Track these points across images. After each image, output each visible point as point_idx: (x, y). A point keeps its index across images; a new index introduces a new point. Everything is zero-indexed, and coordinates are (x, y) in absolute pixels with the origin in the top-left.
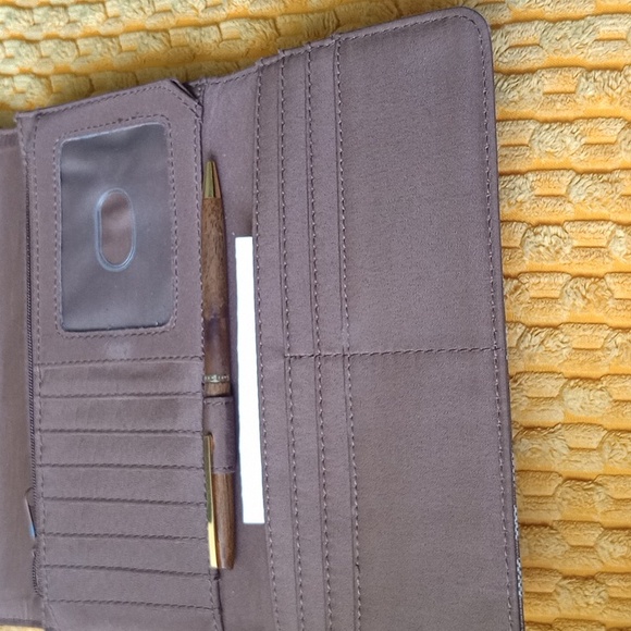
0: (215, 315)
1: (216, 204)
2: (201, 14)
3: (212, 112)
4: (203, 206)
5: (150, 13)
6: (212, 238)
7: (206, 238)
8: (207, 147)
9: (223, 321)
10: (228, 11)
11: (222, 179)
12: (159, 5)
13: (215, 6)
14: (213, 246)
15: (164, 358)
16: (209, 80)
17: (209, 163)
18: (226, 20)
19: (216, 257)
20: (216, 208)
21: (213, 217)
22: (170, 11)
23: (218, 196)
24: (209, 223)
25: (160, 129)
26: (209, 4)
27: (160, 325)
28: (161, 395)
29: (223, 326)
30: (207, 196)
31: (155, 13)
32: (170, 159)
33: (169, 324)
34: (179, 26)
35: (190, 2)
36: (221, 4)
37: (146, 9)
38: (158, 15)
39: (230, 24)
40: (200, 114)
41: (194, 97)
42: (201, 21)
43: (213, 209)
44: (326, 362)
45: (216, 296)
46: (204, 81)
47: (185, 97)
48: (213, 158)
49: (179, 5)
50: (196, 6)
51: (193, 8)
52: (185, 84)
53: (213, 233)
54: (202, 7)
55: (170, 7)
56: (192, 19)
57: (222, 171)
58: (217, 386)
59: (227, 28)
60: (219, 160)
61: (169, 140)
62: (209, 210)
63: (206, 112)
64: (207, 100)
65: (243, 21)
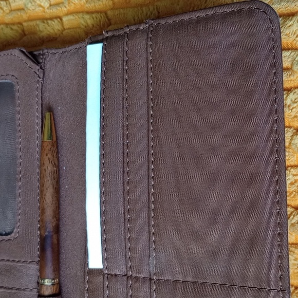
0: (49, 232)
1: (53, 145)
2: (47, 10)
3: (51, 75)
4: (42, 146)
5: (8, 11)
6: (48, 172)
7: (43, 172)
8: (46, 101)
9: (55, 236)
10: (68, 8)
11: (57, 125)
12: (14, 5)
13: (57, 4)
14: (49, 178)
15: (8, 260)
16: (49, 51)
17: (48, 114)
18: (67, 15)
19: (51, 187)
20: (52, 149)
21: (50, 156)
22: (23, 9)
23: (55, 139)
24: (46, 160)
25: (10, 86)
26: (52, 3)
27: (7, 234)
28: (5, 288)
29: (55, 241)
30: (45, 139)
31: (11, 11)
32: (18, 109)
33: (13, 235)
34: (30, 20)
35: (38, 2)
36: (63, 3)
37: (5, 8)
38: (13, 12)
39: (71, 17)
40: (41, 76)
41: (38, 63)
42: (47, 16)
43: (50, 150)
44: (135, 282)
45: (51, 218)
46: (45, 51)
47: (30, 63)
48: (50, 110)
49: (30, 4)
50: (42, 4)
51: (40, 6)
52: (31, 53)
53: (49, 168)
54: (47, 5)
55: (23, 6)
56: (40, 14)
57: (57, 120)
58: (49, 288)
59: (68, 20)
60: (55, 112)
61: (17, 94)
62: (47, 150)
63: (46, 74)
64: (48, 66)
65: (80, 15)
